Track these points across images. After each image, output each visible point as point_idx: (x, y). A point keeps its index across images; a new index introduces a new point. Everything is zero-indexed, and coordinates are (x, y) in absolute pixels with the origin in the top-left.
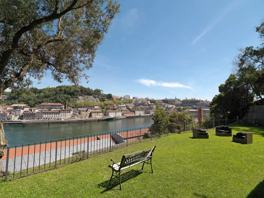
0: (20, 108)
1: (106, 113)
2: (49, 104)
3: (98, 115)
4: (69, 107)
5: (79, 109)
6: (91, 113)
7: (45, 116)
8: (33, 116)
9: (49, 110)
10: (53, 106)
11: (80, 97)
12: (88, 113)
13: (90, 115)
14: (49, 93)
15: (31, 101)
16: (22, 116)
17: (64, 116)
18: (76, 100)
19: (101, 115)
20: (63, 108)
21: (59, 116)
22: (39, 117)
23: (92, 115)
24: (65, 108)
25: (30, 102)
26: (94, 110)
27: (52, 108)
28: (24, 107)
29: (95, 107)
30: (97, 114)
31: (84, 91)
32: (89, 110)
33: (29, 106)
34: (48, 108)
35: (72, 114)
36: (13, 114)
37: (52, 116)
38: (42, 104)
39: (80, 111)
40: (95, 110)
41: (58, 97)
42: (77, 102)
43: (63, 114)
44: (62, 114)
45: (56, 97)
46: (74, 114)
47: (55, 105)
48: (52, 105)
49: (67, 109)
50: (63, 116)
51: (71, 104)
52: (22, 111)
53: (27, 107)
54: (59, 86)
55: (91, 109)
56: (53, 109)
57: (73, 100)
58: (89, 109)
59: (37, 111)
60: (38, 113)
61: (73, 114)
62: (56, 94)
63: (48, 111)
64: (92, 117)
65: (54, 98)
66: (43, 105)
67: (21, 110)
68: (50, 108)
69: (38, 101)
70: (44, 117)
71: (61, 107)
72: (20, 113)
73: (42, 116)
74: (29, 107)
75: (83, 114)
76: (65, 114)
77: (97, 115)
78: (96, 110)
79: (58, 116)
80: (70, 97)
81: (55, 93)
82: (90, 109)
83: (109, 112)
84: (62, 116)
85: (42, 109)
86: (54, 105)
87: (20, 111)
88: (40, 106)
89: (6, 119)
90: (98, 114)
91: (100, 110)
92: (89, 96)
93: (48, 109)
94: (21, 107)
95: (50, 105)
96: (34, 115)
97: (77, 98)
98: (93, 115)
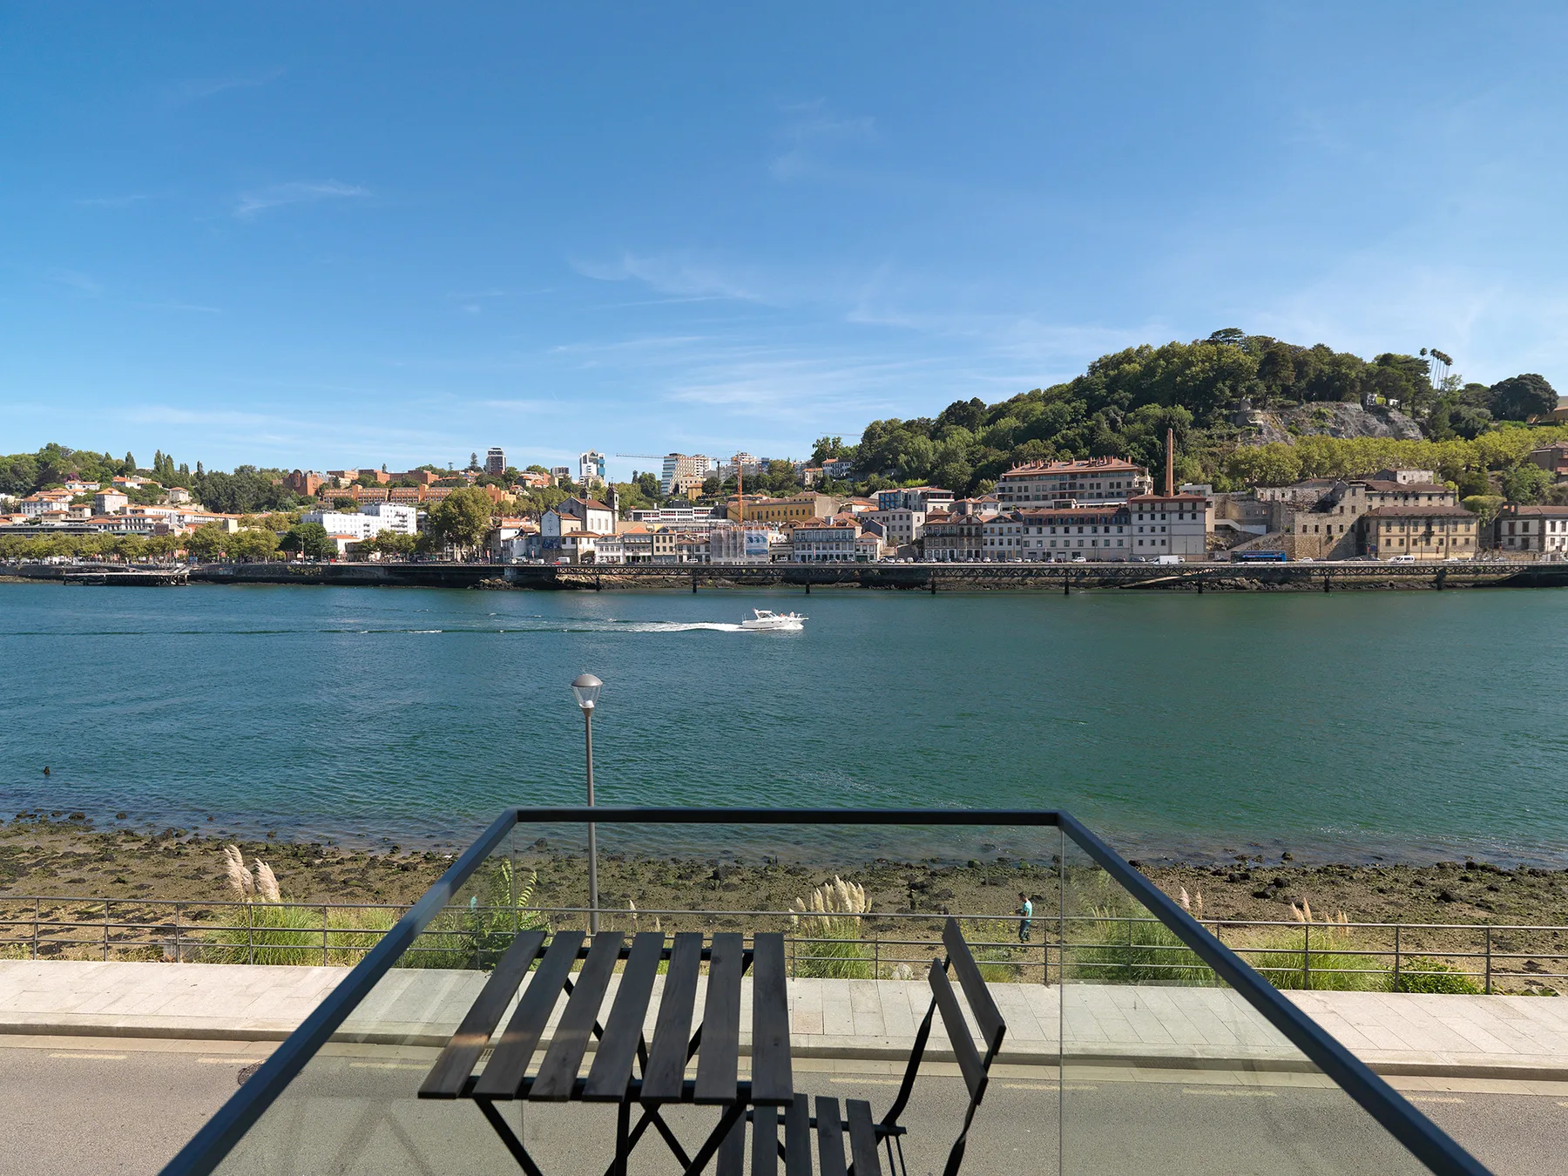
0: (910, 503)
1: (1512, 526)
2: (1056, 467)
3: (1434, 540)
4: (1182, 481)
5: (1260, 491)
6: (1362, 519)
7: (1040, 542)
8: (973, 541)
9: (1058, 506)
10: (1079, 482)
11: (1260, 418)
12: (1343, 520)
13: (1361, 538)
14: (1051, 406)
15: (955, 465)
16: (920, 543)
17: (1158, 542)
18: (1231, 437)
19: (1461, 541)
20: (1149, 492)
21: (1126, 545)
22: (1005, 547)
23: (1378, 535)
24: (1159, 487)
25: (952, 468)
26: (1389, 503)
27: (1072, 496)
28: (924, 496)
29: (1400, 479)
30: (1422, 529)
31: (1289, 373)
32: (1347, 501)
33: (950, 492)
34: (1049, 493)
35: (1210, 528)
36: (880, 534)
37: (1081, 543)
38: (1016, 471)
39: (1271, 505)
40: (1400, 503)
41: (1105, 426)
42: (1239, 447)
43: (1147, 530)
44: (1141, 530)
45: (1092, 429)
46: (1228, 527)
47: (1094, 475)
48: (1073, 475)
49: (1176, 493)
50: (1147, 541)
51: (1196, 462)
52: (918, 519)
53: (941, 496)
54: (1106, 357)
55: (1368, 488)
56: (1082, 497)
57: (1210, 437)
58: (1348, 493)
59: (990, 513)
60: (996, 526)
61: (1217, 527)
62: (1088, 414)
63: (1052, 512)
64: (1375, 550)
65: (1082, 436)
66: (1022, 478)
67: (915, 515)
68: (1062, 496)
69: (991, 459)
70: (1033, 546)
71: (1129, 484)
72: (908, 528)
73: (1018, 542)
74: (948, 496)
75: (1298, 530)
76: (1163, 529)
77: (1428, 535)
78: (1411, 502)
79: (1114, 543)
80: (1188, 416)
81: (1082, 405)
82: (1361, 491)
83: (1542, 519)
84: (1141, 543)
85: (1019, 498)
86: (1084, 475)
87: (909, 517)
88: (1008, 485)
89: (851, 556)
90: (1435, 529)
91: (1449, 502)
92: (1328, 408)
93: (1054, 497)
94: (912, 498)
95: (1061, 475)
96: (978, 535)
97: (1238, 419)
98: (1382, 541)
